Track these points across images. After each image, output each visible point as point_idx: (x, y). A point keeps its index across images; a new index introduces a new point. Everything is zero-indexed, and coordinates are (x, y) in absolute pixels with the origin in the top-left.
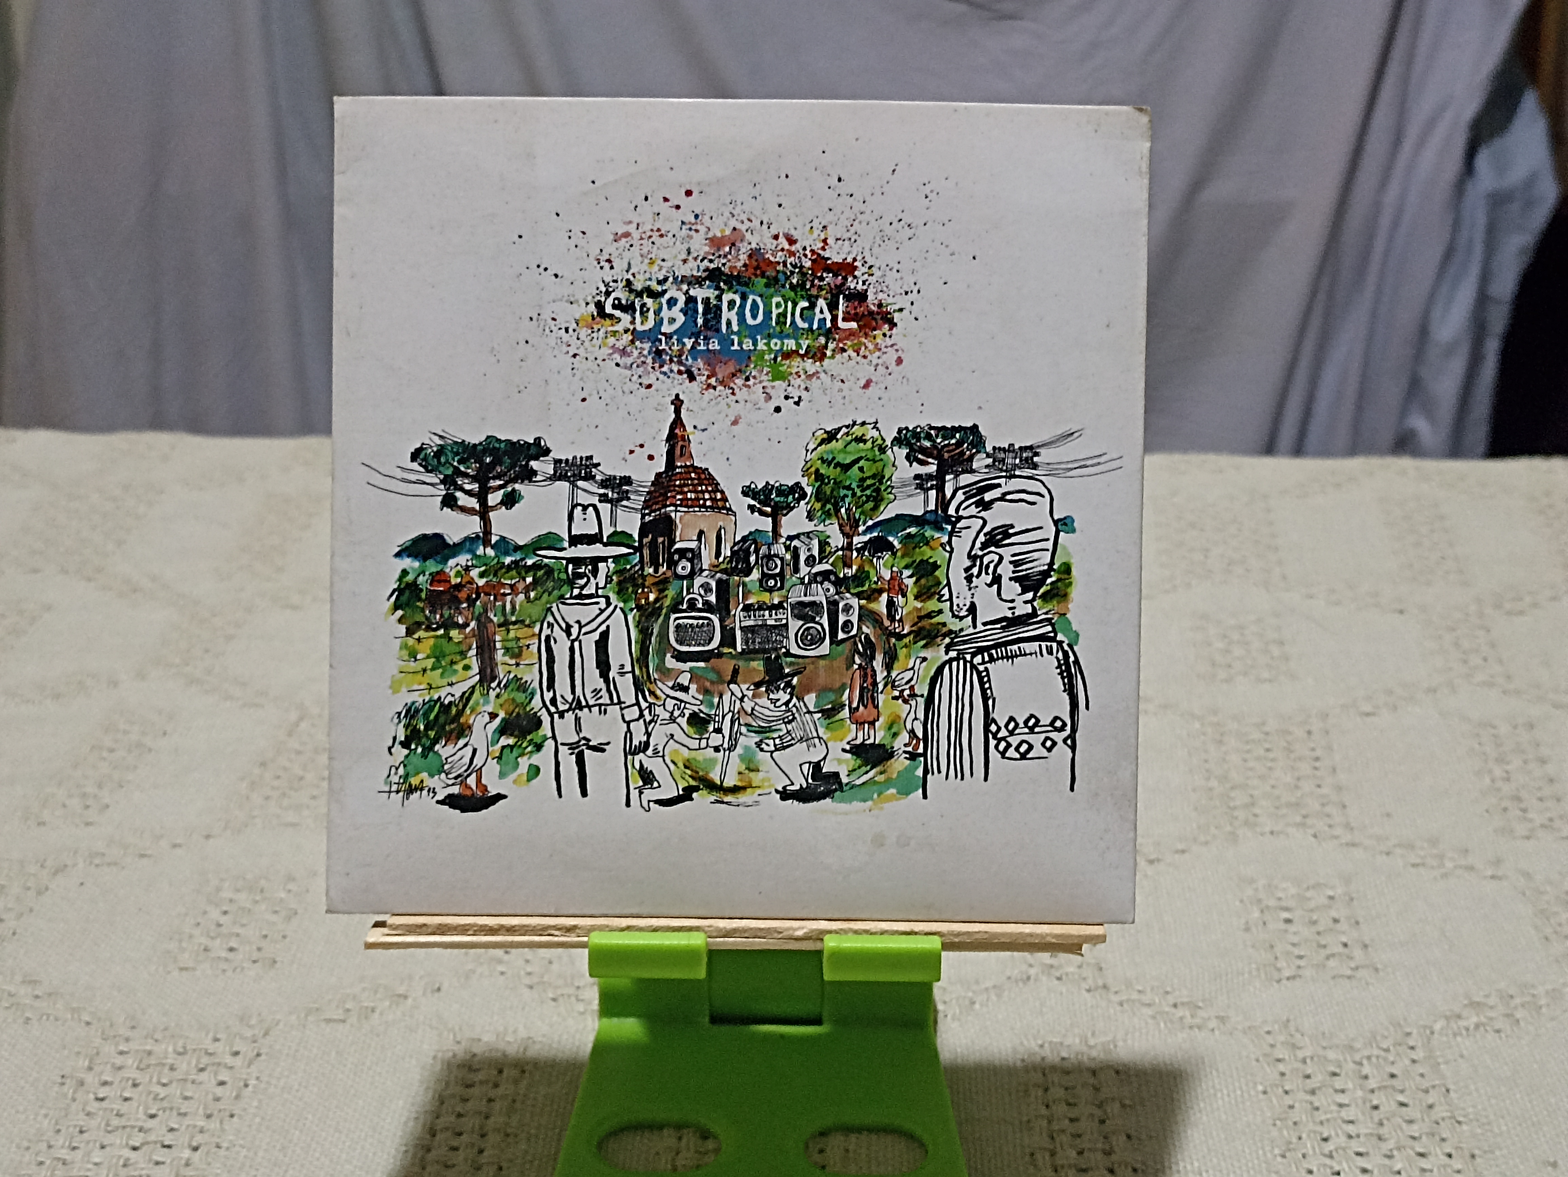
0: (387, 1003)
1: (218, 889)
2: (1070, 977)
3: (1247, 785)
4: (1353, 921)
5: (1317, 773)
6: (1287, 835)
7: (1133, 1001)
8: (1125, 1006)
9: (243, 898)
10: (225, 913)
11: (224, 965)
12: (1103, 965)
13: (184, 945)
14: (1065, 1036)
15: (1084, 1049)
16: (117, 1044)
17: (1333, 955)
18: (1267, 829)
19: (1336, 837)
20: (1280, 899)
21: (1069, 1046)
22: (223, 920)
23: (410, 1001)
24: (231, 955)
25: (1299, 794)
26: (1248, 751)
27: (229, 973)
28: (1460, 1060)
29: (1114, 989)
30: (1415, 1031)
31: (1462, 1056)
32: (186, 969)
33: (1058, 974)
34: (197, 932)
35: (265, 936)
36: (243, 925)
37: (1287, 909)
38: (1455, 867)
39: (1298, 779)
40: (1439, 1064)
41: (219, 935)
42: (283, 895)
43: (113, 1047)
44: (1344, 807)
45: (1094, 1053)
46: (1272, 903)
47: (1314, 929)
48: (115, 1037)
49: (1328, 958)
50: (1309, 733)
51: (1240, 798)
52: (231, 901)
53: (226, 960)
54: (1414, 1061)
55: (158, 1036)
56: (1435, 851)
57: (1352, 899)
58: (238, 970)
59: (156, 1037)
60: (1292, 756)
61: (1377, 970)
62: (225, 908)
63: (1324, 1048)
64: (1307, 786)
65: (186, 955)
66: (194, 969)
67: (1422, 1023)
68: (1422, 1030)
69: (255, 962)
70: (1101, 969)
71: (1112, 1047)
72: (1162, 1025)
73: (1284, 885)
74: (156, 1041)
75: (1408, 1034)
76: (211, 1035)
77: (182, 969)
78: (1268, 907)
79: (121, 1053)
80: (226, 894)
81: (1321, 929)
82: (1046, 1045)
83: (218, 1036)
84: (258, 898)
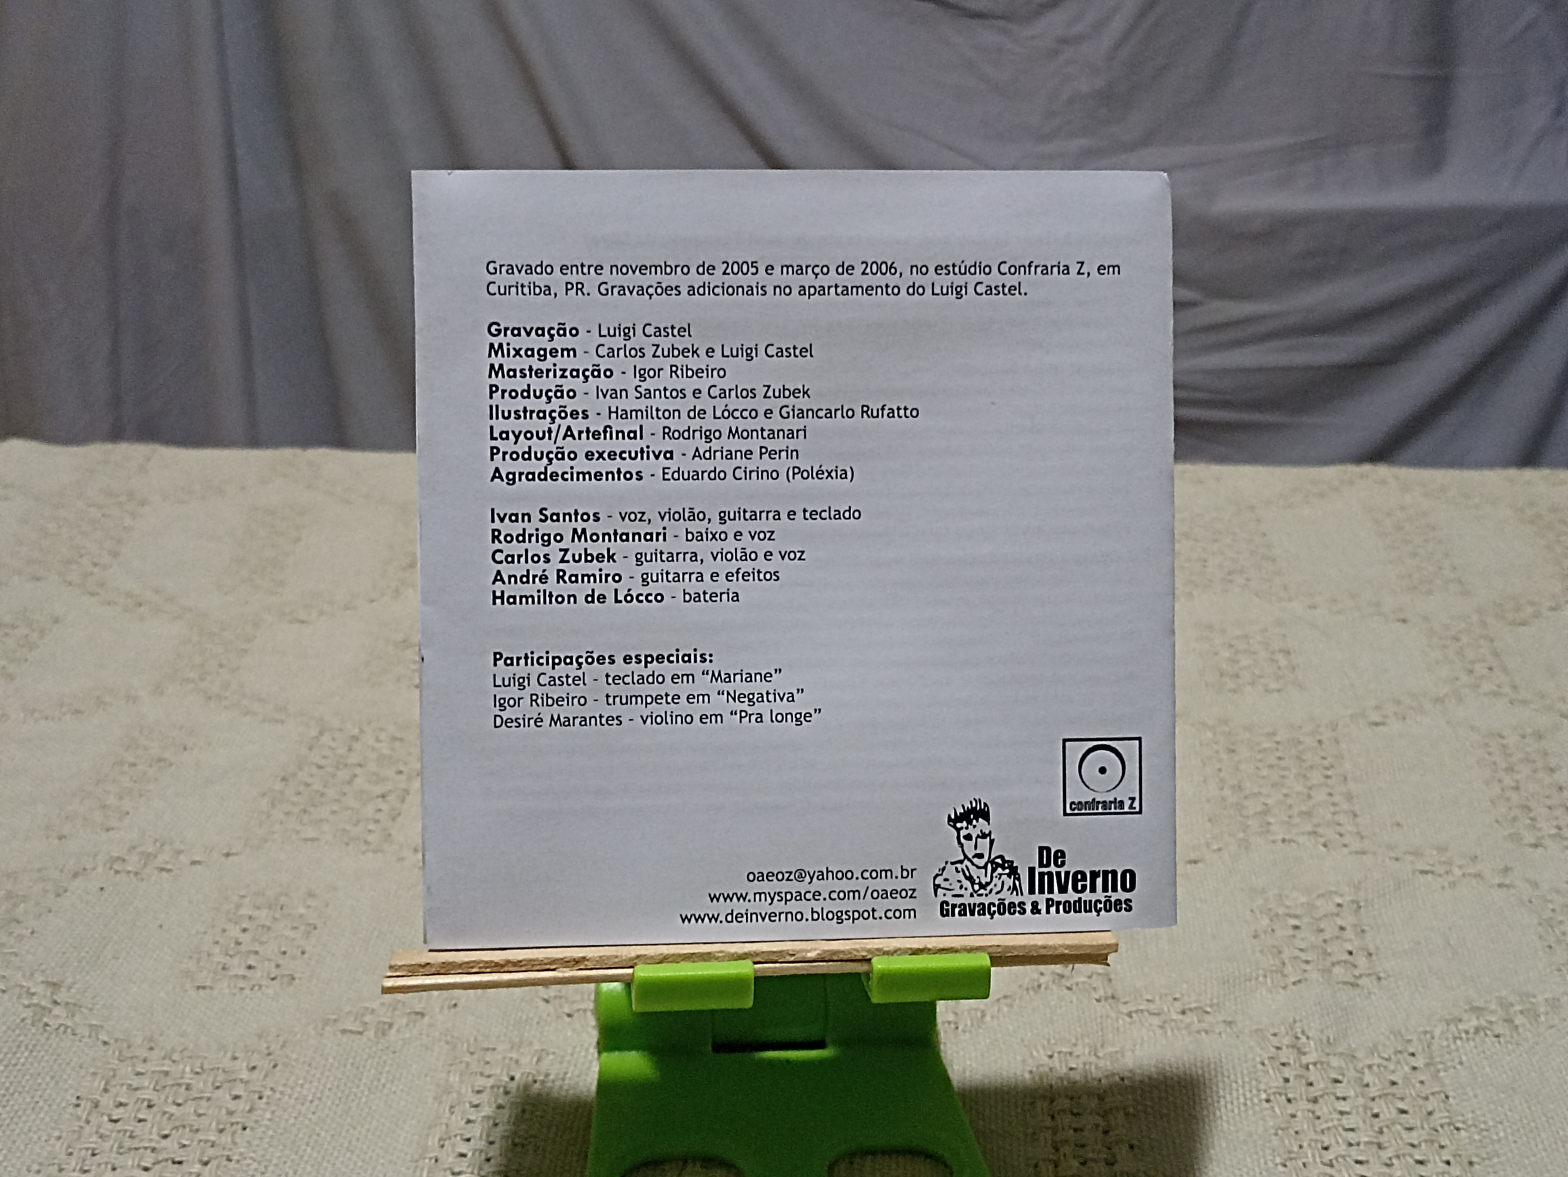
0: (404, 1021)
1: (239, 906)
2: (1080, 985)
3: (1260, 793)
4: (1359, 929)
5: (1329, 781)
6: (1298, 844)
7: (1142, 1011)
8: (1134, 1015)
9: (263, 915)
10: (245, 930)
11: (241, 984)
12: (1112, 976)
13: (202, 964)
14: (1075, 1045)
15: (1093, 1059)
16: (134, 1066)
17: (1339, 963)
18: (1280, 837)
19: (1345, 846)
20: (1288, 907)
21: (1078, 1056)
22: (243, 937)
23: (426, 1019)
24: (249, 973)
25: (1311, 803)
26: (1260, 761)
27: (247, 992)
28: (1459, 1067)
29: (1123, 1000)
30: (1414, 1037)
31: (1461, 1063)
32: (204, 988)
33: (1069, 985)
34: (217, 950)
35: (284, 953)
36: (262, 943)
37: (1296, 917)
38: (1464, 875)
39: (1310, 788)
40: (1439, 1071)
41: (238, 953)
42: (302, 910)
43: (130, 1069)
44: (1355, 815)
45: (1101, 1064)
46: (1281, 911)
47: (1321, 937)
48: (132, 1058)
49: (1333, 964)
50: (1320, 742)
51: (1254, 807)
52: (250, 918)
53: (244, 977)
54: (1414, 1068)
55: (175, 1057)
56: (1443, 859)
57: (1360, 907)
58: (257, 988)
59: (174, 1058)
60: (1305, 765)
61: (1379, 979)
62: (244, 926)
63: (1328, 1055)
64: (1320, 796)
65: (205, 973)
66: (211, 988)
67: (1421, 1029)
68: (1422, 1037)
69: (273, 979)
70: (1110, 980)
71: (1119, 1056)
72: (1169, 1033)
73: (1295, 894)
74: (174, 1062)
75: (1409, 1041)
76: (229, 1055)
77: (198, 988)
78: (1277, 915)
79: (138, 1074)
80: (244, 911)
81: (1327, 935)
82: (1056, 1055)
83: (237, 1055)
84: (277, 916)
